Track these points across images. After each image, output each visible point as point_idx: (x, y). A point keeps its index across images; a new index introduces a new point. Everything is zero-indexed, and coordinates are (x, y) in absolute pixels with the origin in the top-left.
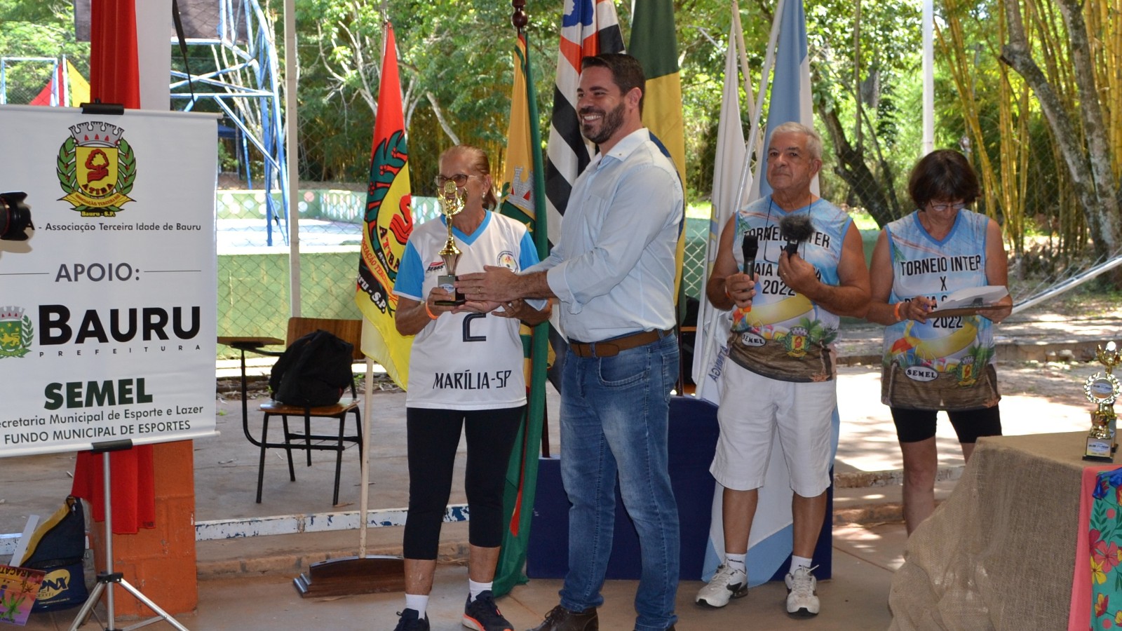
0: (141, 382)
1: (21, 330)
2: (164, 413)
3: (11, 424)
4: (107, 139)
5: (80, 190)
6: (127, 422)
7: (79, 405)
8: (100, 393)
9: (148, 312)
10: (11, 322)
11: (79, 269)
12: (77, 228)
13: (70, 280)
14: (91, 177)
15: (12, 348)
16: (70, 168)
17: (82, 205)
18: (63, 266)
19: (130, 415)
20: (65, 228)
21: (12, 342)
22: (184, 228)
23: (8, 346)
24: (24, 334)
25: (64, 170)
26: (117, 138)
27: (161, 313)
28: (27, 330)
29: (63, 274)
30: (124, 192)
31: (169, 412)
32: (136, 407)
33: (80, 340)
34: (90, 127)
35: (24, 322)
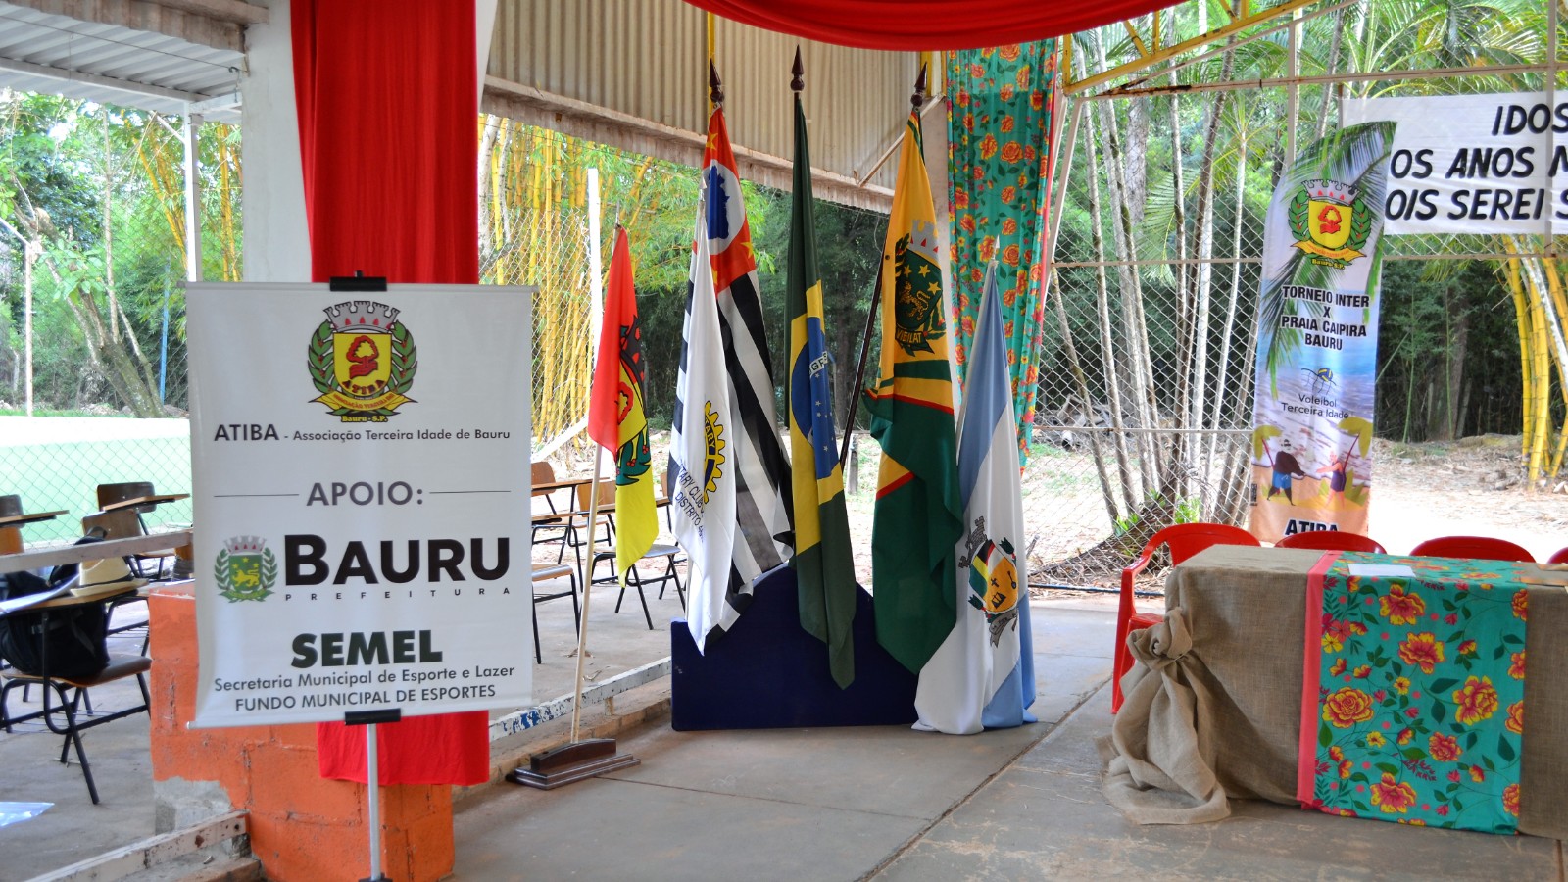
0: (426, 636)
1: (261, 566)
2: (459, 675)
3: (246, 686)
4: (376, 322)
5: (339, 389)
6: (406, 686)
7: (339, 662)
8: (367, 648)
9: (435, 546)
10: (247, 556)
11: (339, 489)
12: (335, 437)
13: (326, 503)
14: (355, 372)
15: (248, 589)
16: (325, 361)
17: (343, 408)
18: (317, 486)
19: (410, 678)
20: (318, 437)
21: (248, 582)
22: (487, 435)
23: (243, 586)
24: (264, 571)
25: (317, 363)
26: (390, 321)
27: (455, 546)
28: (269, 566)
29: (316, 494)
30: (400, 390)
31: (465, 674)
32: (418, 667)
33: (340, 579)
34: (353, 309)
35: (264, 556)
